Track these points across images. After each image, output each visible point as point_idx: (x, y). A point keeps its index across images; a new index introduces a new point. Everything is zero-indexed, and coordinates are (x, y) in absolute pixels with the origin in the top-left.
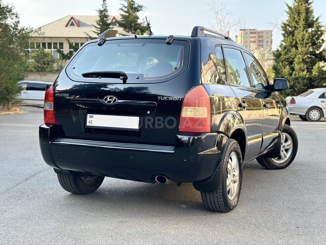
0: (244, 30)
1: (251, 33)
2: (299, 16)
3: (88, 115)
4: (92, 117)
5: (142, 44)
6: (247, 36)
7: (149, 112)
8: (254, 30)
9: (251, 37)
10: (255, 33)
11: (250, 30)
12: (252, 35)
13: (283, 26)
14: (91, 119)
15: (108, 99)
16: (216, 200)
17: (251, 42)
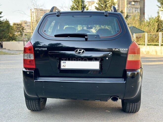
0: (37, 9)
1: (41, 11)
2: (78, 3)
3: (62, 62)
4: (65, 63)
5: (89, 16)
6: (38, 12)
7: (107, 58)
8: (42, 9)
9: (41, 13)
10: (42, 11)
11: (40, 9)
12: (41, 12)
13: (71, 8)
14: (64, 64)
15: (78, 51)
16: (135, 107)
17: (41, 15)
